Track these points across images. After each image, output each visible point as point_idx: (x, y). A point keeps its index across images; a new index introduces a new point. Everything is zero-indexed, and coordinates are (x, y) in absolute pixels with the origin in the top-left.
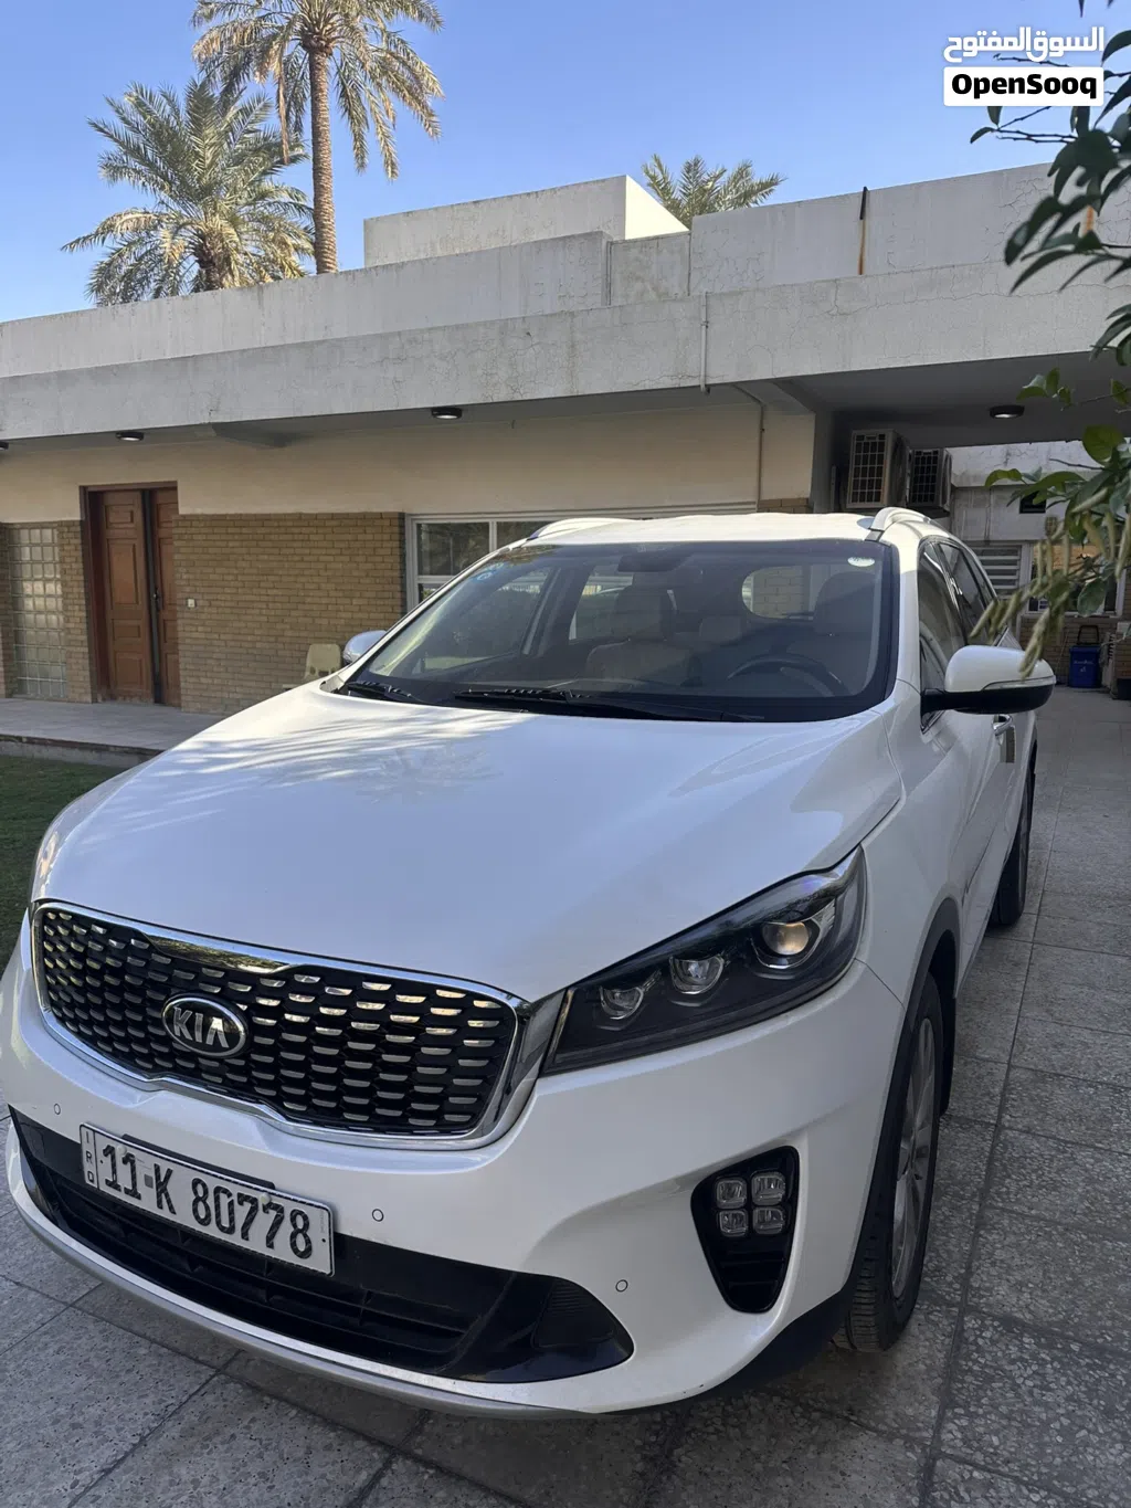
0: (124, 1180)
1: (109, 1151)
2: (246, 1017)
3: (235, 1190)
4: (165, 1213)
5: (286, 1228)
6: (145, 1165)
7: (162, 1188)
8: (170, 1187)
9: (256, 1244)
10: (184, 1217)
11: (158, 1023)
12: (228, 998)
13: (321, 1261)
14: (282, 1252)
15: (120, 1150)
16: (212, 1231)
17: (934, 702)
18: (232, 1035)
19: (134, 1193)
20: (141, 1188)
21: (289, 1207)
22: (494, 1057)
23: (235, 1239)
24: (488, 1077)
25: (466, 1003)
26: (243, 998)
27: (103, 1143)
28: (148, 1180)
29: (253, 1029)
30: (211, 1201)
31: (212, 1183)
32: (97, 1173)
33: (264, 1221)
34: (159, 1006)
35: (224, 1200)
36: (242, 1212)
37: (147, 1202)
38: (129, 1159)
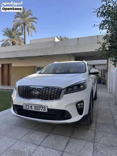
0: (27, 107)
1: (26, 105)
2: (40, 92)
3: (38, 106)
4: (32, 110)
5: (43, 108)
7: (31, 107)
10: (33, 110)
11: (31, 94)
12: (38, 90)
13: (46, 111)
15: (27, 105)
16: (36, 110)
17: (90, 74)
18: (38, 93)
19: (28, 108)
20: (29, 108)
21: (43, 106)
22: (60, 93)
23: (38, 111)
24: (60, 94)
25: (58, 89)
26: (39, 90)
27: (25, 105)
28: (30, 107)
29: (40, 93)
30: (36, 108)
31: (36, 106)
32: (24, 108)
33: (41, 108)
34: (31, 92)
35: (37, 107)
36: (39, 108)
37: (30, 109)
38: (28, 105)
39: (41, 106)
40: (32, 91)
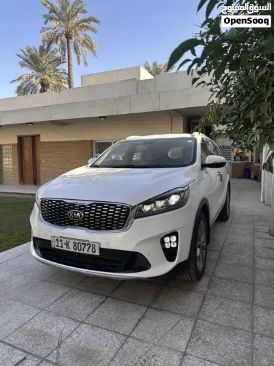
0: (60, 245)
1: (57, 240)
2: (83, 212)
3: (82, 242)
4: (68, 249)
5: (91, 248)
8: (69, 244)
9: (85, 252)
10: (72, 249)
11: (67, 216)
14: (90, 252)
18: (81, 216)
20: (63, 245)
23: (81, 252)
26: (82, 209)
29: (85, 214)
30: (77, 245)
32: (54, 245)
33: (87, 247)
34: (67, 213)
35: (80, 245)
38: (61, 241)
39: (86, 243)
40: (68, 210)
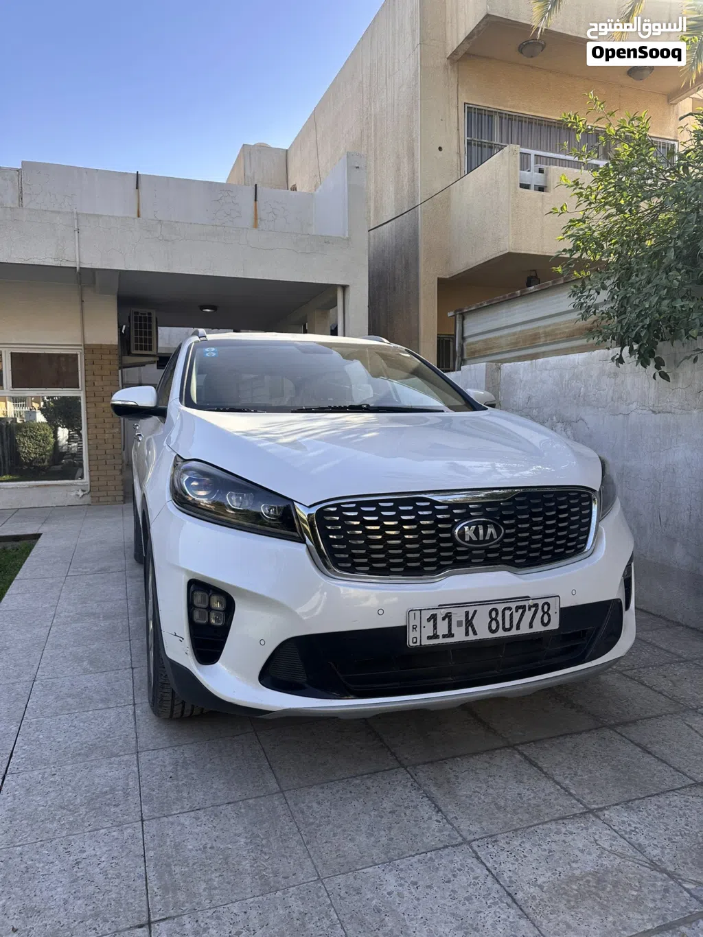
0: (443, 630)
1: (434, 617)
2: (500, 522)
5: (540, 613)
6: (458, 615)
7: (469, 623)
8: (474, 622)
9: (525, 629)
14: (538, 627)
15: (441, 613)
16: (501, 633)
20: (455, 630)
21: (541, 603)
26: (495, 514)
28: (459, 624)
29: (506, 527)
30: (500, 618)
34: (447, 530)
36: (516, 616)
37: (459, 636)
38: (448, 616)
40: (450, 522)
